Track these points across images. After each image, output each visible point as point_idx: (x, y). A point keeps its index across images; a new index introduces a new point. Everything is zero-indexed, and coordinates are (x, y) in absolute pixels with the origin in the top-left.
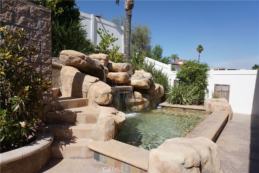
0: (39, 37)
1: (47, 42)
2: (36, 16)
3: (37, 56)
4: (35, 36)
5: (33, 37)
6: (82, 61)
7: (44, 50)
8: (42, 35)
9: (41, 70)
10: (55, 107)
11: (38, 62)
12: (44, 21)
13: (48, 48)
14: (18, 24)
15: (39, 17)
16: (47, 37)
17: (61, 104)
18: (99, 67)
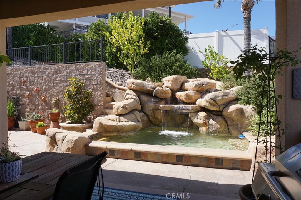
0: (97, 77)
1: (100, 79)
2: (96, 68)
3: (96, 87)
4: (95, 78)
5: (94, 78)
6: (133, 85)
7: (99, 83)
8: (98, 76)
9: (98, 93)
10: (104, 113)
11: (96, 90)
12: (99, 69)
13: (101, 82)
14: (89, 74)
15: (97, 68)
16: (101, 77)
17: (107, 112)
18: (150, 89)
